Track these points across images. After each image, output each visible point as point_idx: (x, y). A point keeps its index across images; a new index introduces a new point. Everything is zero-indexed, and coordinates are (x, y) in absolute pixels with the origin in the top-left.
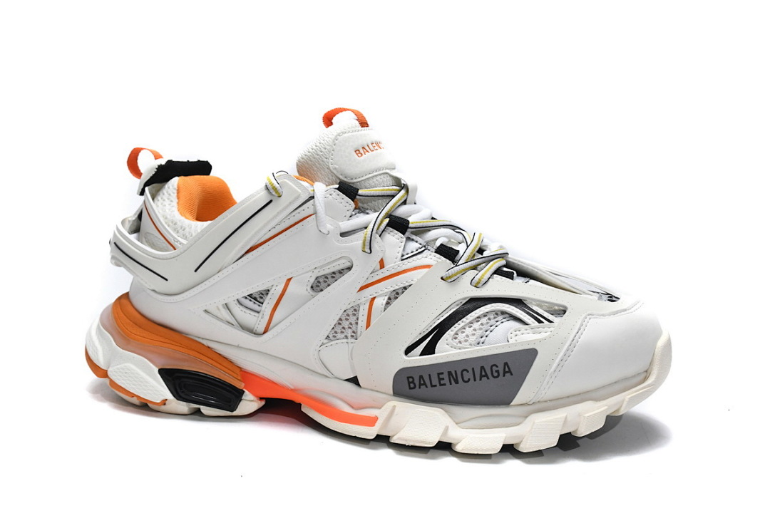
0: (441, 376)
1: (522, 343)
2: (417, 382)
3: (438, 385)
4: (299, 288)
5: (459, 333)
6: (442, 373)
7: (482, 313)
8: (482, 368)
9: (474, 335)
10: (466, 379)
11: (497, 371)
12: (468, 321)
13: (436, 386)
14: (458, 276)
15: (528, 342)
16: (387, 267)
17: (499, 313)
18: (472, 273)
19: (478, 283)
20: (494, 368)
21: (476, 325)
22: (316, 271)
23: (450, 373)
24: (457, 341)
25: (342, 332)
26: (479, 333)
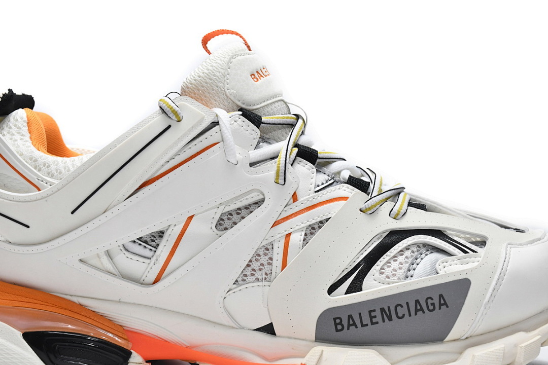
0: (373, 314)
1: (454, 274)
2: (345, 323)
3: (369, 323)
4: (202, 227)
5: (385, 267)
6: (374, 311)
7: (405, 245)
8: (417, 302)
9: (400, 268)
10: (400, 315)
11: (433, 304)
12: (392, 255)
13: (367, 325)
14: (377, 207)
15: (461, 272)
16: (300, 199)
17: (421, 245)
18: (389, 205)
19: (398, 214)
20: (430, 301)
21: (401, 259)
22: (221, 208)
23: (382, 310)
24: (384, 276)
25: (252, 275)
26: (406, 266)
